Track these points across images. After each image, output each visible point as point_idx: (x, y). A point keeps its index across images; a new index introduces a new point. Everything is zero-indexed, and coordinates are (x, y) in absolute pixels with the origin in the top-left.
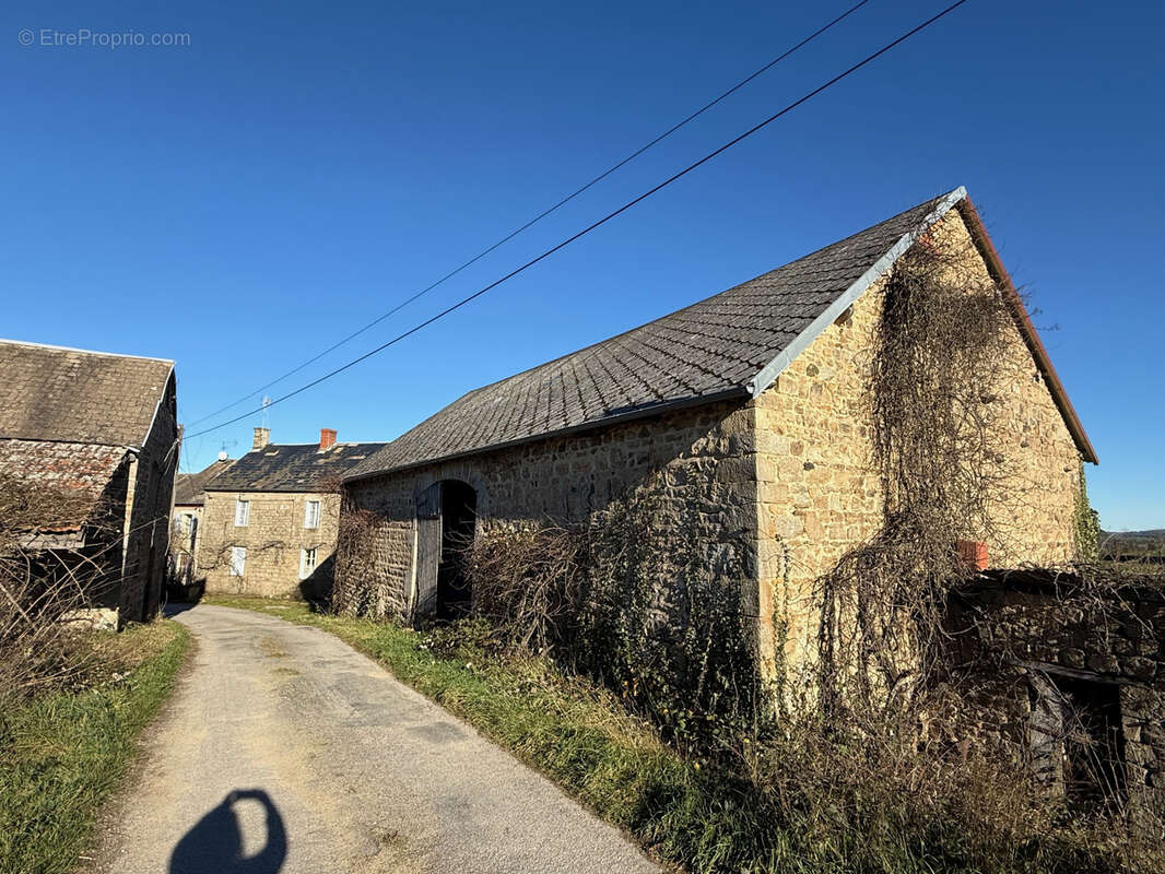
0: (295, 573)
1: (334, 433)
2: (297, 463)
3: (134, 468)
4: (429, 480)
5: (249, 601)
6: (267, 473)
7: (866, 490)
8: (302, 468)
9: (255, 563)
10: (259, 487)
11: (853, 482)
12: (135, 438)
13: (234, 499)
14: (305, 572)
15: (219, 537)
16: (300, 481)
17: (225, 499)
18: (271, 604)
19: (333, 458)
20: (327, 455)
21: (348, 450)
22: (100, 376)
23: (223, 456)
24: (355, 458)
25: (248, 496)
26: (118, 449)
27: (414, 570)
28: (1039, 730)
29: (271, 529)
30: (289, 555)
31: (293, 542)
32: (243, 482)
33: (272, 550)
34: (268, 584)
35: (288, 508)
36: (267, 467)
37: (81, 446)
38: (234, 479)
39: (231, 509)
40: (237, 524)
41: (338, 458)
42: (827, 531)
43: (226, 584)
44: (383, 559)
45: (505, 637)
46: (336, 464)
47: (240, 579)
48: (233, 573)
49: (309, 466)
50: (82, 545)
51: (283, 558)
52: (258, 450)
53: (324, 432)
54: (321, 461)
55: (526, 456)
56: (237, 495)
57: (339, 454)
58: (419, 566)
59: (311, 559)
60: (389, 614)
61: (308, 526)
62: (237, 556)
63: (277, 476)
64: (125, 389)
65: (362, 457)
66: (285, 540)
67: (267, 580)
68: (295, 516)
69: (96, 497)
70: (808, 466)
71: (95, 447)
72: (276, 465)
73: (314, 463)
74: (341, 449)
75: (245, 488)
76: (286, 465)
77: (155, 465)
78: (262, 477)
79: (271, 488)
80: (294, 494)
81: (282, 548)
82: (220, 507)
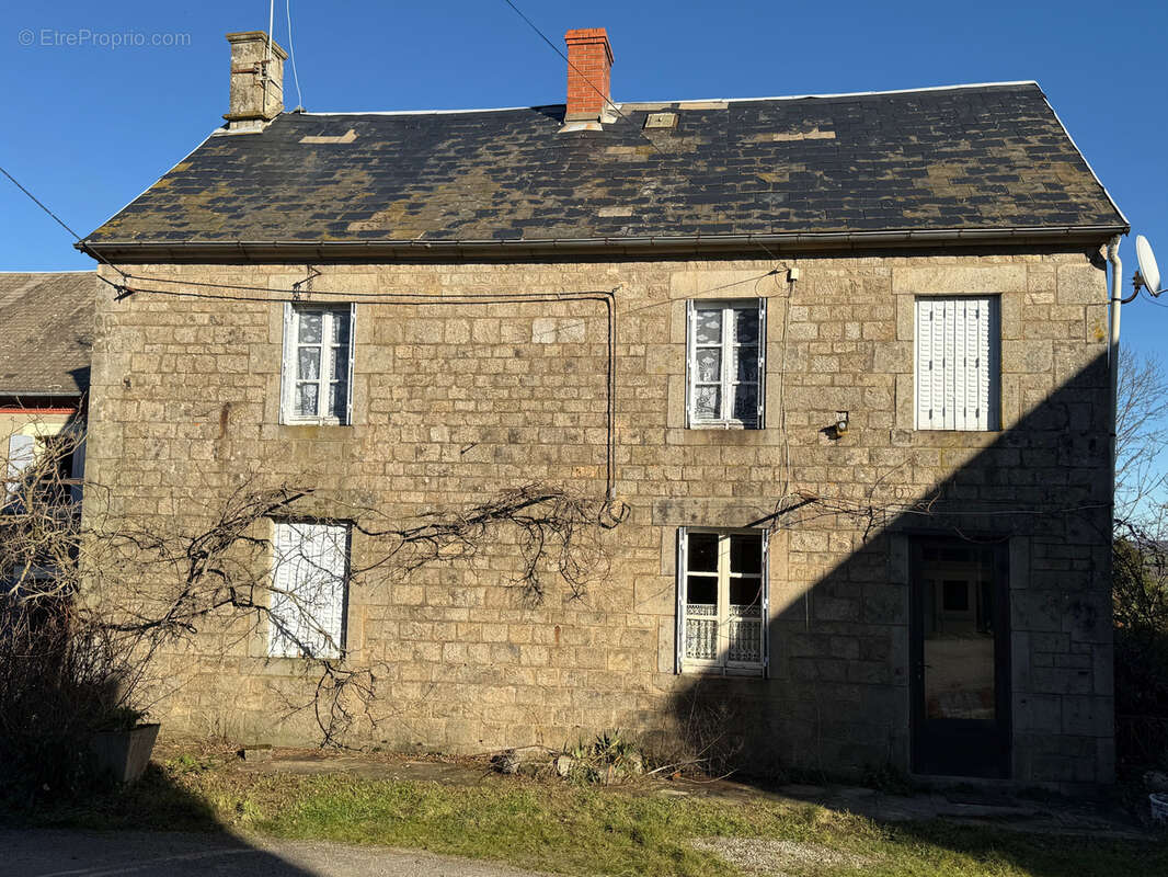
0: (644, 642)
6: (387, 190)
9: (409, 594)
13: (261, 299)
15: (199, 480)
19: (673, 142)
20: (624, 133)
24: (781, 137)
25: (337, 281)
29: (487, 435)
32: (298, 222)
33: (507, 532)
34: (493, 696)
35: (578, 331)
39: (248, 342)
47: (335, 677)
56: (283, 278)
57: (677, 133)
59: (724, 573)
66: (580, 481)
67: (490, 678)
68: (624, 370)
80: (614, 269)
81: (555, 524)
82: (187, 334)
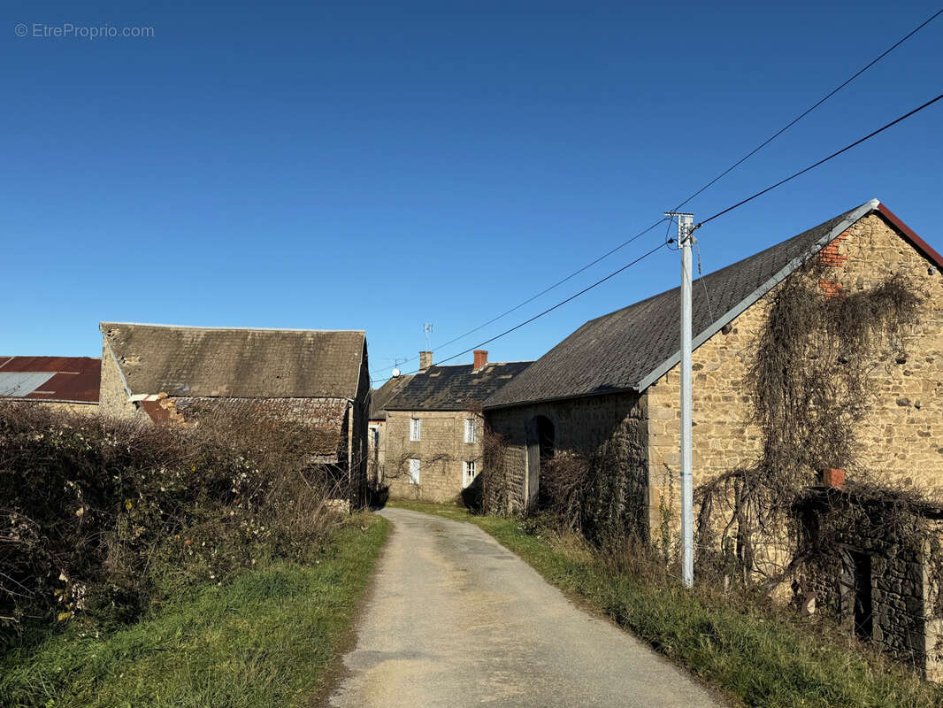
0: (459, 482)
1: (485, 354)
2: (456, 383)
3: (351, 411)
4: (531, 414)
5: (425, 505)
6: (432, 393)
7: (748, 436)
8: (459, 388)
9: (427, 473)
10: (426, 407)
11: (733, 431)
12: (350, 392)
13: (407, 417)
14: (466, 481)
15: (398, 451)
16: (459, 401)
17: (401, 417)
18: (441, 509)
19: (485, 378)
20: (480, 375)
21: (498, 369)
22: (326, 349)
23: (396, 373)
24: (503, 377)
25: (418, 414)
26: (343, 400)
27: (527, 480)
28: (846, 585)
29: (438, 443)
30: (452, 465)
31: (456, 455)
32: (414, 403)
33: (440, 461)
34: (439, 491)
35: (450, 424)
36: (432, 388)
37: (324, 400)
38: (407, 399)
39: (406, 426)
40: (412, 439)
41: (489, 377)
42: (709, 461)
43: (406, 492)
44: (511, 471)
45: (561, 521)
46: (488, 384)
47: (417, 487)
48: (411, 482)
49: (465, 385)
50: (337, 462)
51: (449, 469)
52: (424, 372)
53: (476, 353)
54: (476, 381)
55: (575, 405)
56: (410, 414)
57: (489, 374)
58: (529, 478)
59: (472, 470)
60: (515, 512)
61: (466, 441)
62: (414, 466)
63: (440, 396)
64: (340, 357)
65: (510, 376)
66: (450, 452)
67: (438, 488)
68: (456, 432)
69: (339, 433)
71: (331, 399)
72: (439, 385)
73: (470, 384)
74: (491, 369)
75: (415, 408)
76: (447, 386)
77: (360, 406)
78: (428, 398)
79: (435, 407)
80: (455, 413)
81: (448, 460)
82: (398, 424)
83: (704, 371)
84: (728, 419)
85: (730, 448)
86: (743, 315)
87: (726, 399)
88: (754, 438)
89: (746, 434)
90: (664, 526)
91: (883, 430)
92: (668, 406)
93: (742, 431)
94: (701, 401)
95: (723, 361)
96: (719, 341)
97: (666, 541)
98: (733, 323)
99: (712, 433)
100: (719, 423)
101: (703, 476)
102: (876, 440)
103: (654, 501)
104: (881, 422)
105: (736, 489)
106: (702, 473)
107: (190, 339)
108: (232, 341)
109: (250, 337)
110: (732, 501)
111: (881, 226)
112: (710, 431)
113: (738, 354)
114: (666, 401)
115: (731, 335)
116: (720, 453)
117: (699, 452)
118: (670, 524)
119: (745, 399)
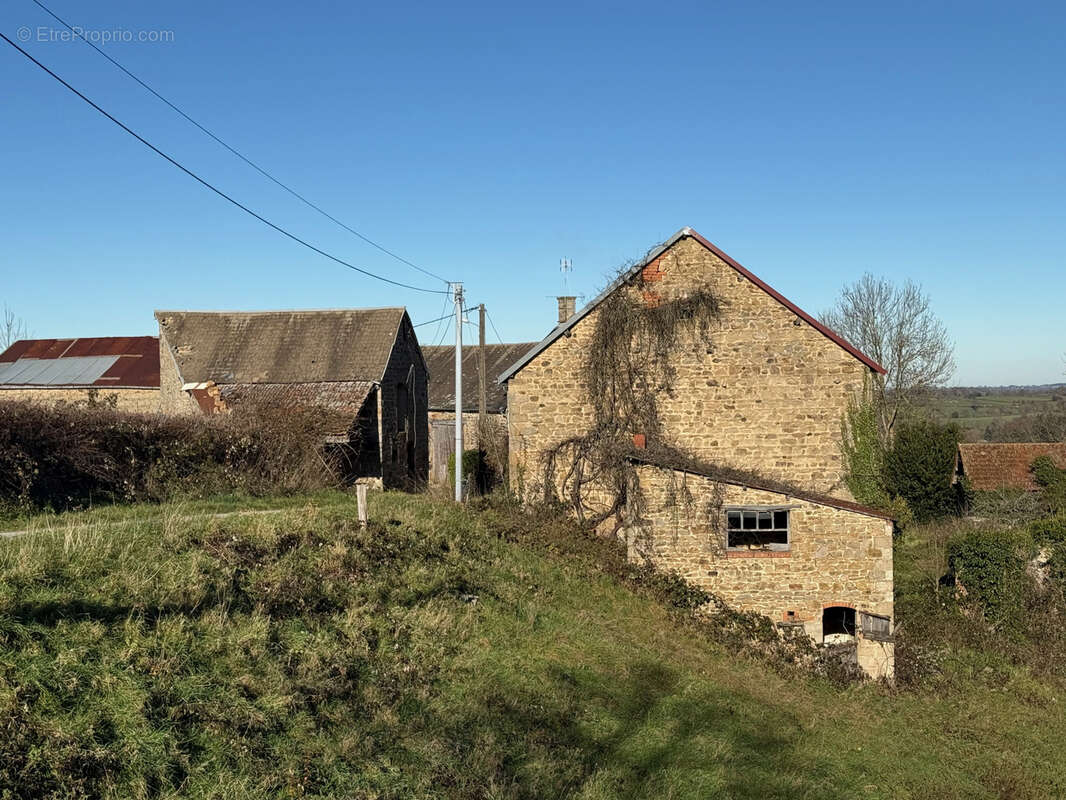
3: (379, 393)
11: (573, 410)
12: (377, 375)
22: (362, 329)
26: (367, 383)
37: (352, 383)
42: (554, 432)
50: (349, 441)
64: (374, 338)
69: (355, 415)
70: (541, 406)
71: (358, 382)
83: (551, 366)
84: (570, 401)
85: (571, 422)
86: (581, 323)
87: (568, 386)
88: (588, 414)
89: (583, 411)
90: (520, 478)
91: (694, 406)
92: (523, 393)
93: (580, 409)
94: (549, 389)
95: (565, 358)
96: (562, 343)
97: (522, 489)
98: (573, 329)
99: (557, 411)
100: (562, 404)
101: (548, 442)
102: (689, 413)
103: (512, 460)
104: (693, 399)
105: (574, 451)
106: (549, 440)
107: (236, 326)
108: (275, 326)
109: (291, 320)
110: (571, 460)
111: (696, 246)
112: (555, 410)
113: (576, 353)
114: (522, 390)
115: (572, 337)
116: (563, 426)
117: (547, 425)
118: (524, 477)
119: (582, 386)
